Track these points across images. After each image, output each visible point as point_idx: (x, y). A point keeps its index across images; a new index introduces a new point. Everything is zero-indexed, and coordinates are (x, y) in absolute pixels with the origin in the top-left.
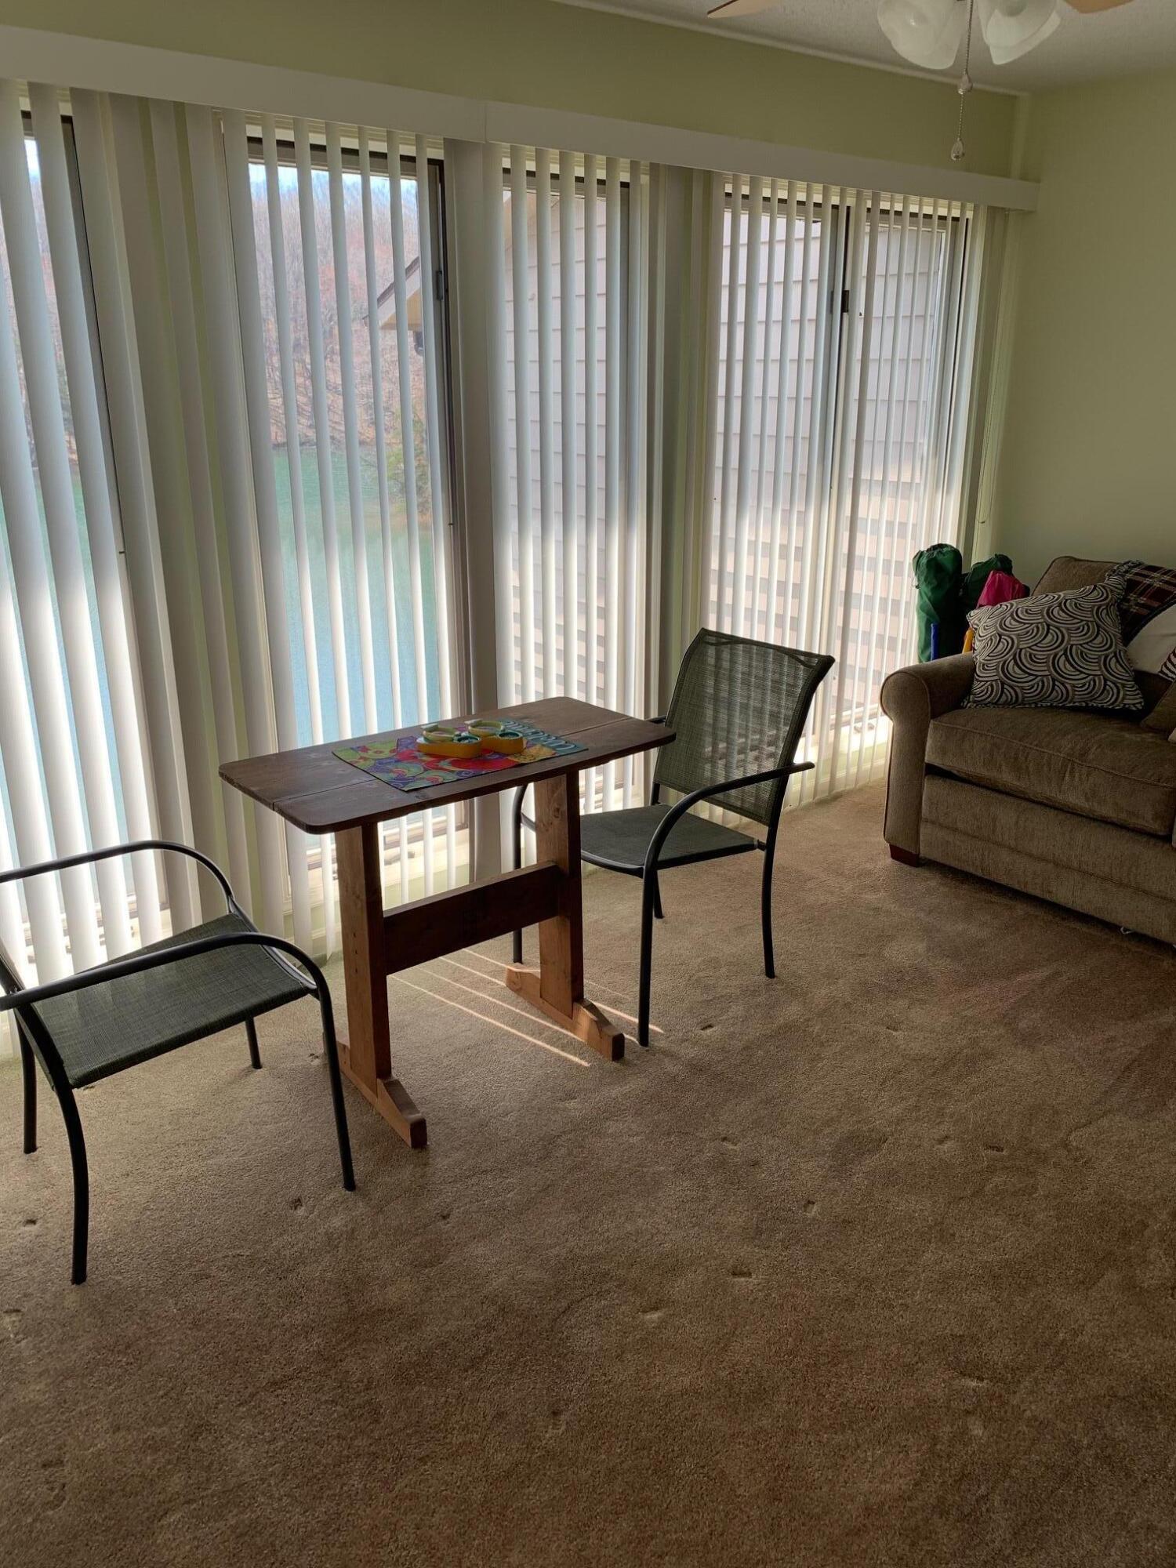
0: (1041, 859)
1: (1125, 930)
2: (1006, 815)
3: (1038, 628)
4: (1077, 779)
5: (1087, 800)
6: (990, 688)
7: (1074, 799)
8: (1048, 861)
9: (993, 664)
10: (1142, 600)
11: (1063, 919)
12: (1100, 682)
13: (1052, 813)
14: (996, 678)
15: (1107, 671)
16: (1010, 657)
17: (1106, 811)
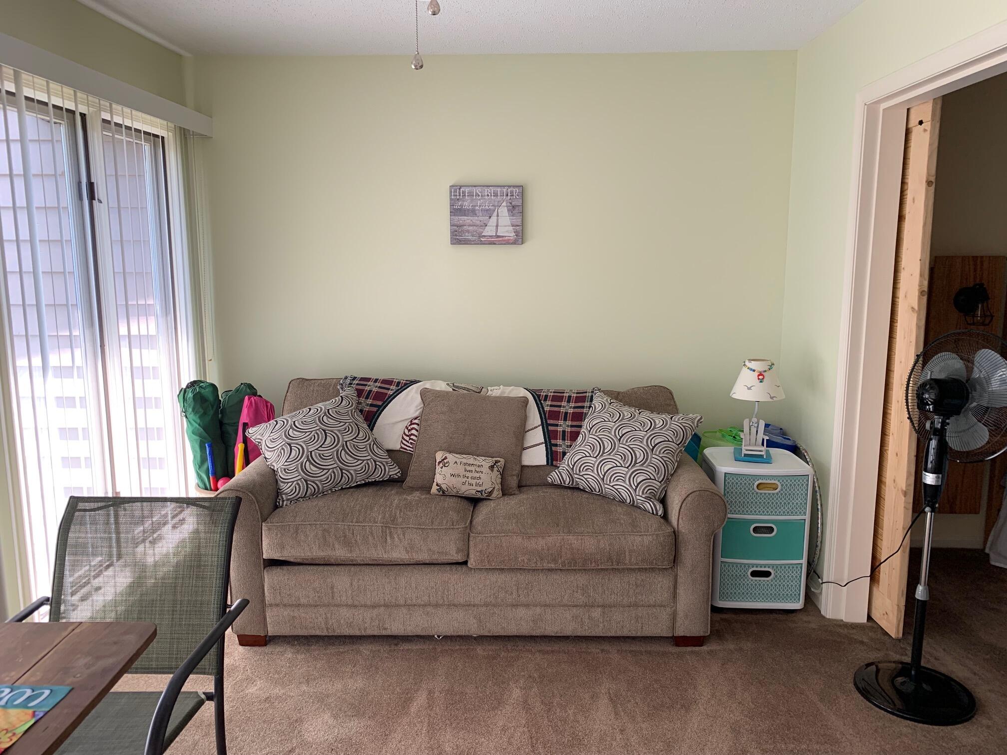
0: (374, 606)
1: (439, 636)
2: (341, 581)
3: (317, 433)
4: (396, 539)
5: (408, 552)
6: (297, 486)
7: (398, 554)
8: (380, 606)
9: (293, 467)
10: (370, 401)
11: (396, 645)
12: (372, 463)
13: (377, 570)
14: (300, 477)
15: (374, 455)
16: (304, 459)
17: (424, 557)
